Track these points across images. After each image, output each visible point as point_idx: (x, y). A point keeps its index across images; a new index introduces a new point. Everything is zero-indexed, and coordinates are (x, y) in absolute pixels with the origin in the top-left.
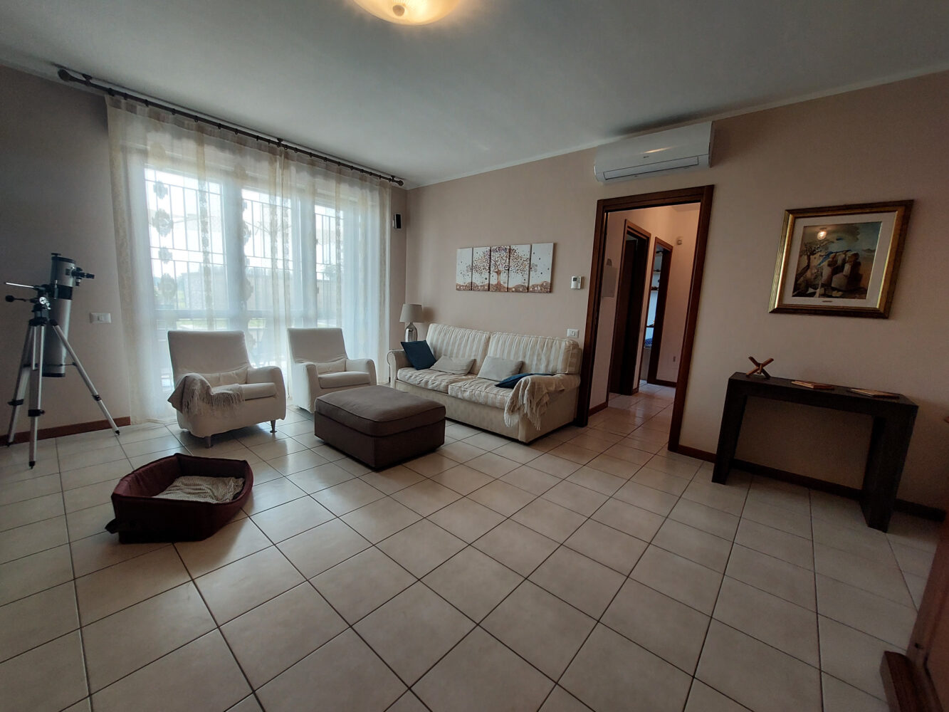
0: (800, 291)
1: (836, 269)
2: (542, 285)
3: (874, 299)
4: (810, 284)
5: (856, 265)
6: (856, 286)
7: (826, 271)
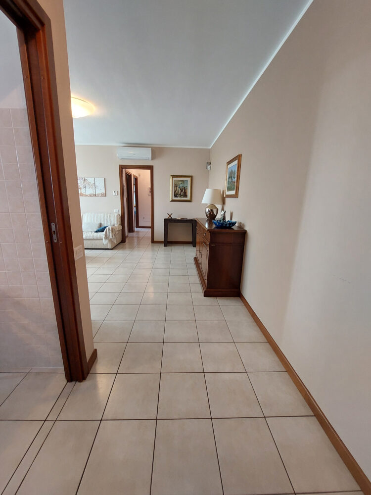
0: (176, 196)
1: (182, 191)
2: (101, 194)
3: (188, 198)
4: (177, 194)
5: (185, 190)
6: (185, 196)
7: (180, 191)
